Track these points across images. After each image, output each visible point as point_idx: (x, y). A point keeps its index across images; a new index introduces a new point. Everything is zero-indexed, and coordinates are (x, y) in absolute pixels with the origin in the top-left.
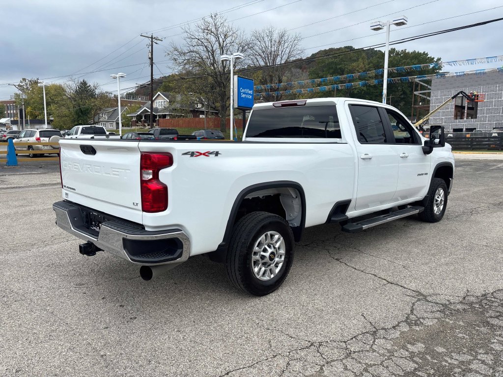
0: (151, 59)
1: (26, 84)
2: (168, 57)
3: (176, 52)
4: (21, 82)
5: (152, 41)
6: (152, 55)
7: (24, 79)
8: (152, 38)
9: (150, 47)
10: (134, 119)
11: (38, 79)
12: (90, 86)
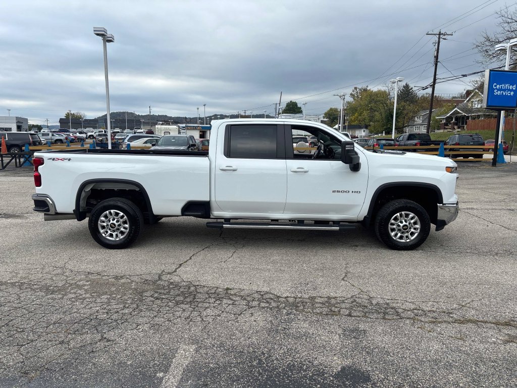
0: (437, 57)
1: (357, 93)
2: (476, 50)
3: (487, 43)
4: (353, 91)
5: (439, 38)
6: (438, 52)
7: (356, 88)
8: (440, 34)
9: (437, 44)
10: (444, 122)
11: (367, 87)
12: (411, 89)
